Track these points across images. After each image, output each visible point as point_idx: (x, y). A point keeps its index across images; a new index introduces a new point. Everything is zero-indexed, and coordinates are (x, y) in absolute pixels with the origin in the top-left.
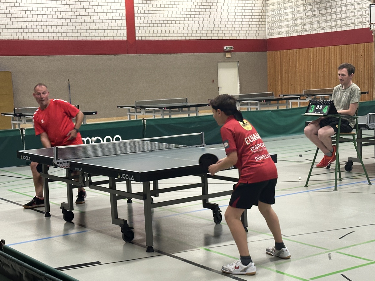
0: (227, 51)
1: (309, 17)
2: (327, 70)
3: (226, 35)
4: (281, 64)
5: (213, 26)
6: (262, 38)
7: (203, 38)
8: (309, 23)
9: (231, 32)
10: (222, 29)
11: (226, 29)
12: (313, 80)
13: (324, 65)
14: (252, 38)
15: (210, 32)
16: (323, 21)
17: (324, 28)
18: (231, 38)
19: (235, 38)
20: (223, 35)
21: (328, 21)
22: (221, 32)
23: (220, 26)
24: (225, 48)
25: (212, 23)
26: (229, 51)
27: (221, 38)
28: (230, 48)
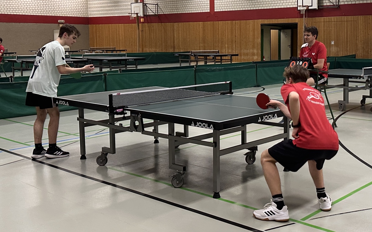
0: (60, 23)
1: (109, 7)
2: (118, 37)
3: (60, 13)
4: (96, 32)
5: (50, 7)
6: (85, 16)
7: (43, 15)
8: (109, 10)
9: (63, 12)
10: (57, 10)
11: (60, 10)
12: (112, 43)
13: (117, 34)
14: (78, 16)
15: (48, 11)
16: (116, 10)
17: (116, 13)
18: (64, 16)
19: (66, 16)
20: (57, 13)
21: (118, 10)
22: (56, 11)
23: (56, 8)
24: (59, 21)
25: (50, 6)
26: (62, 23)
27: (56, 15)
28: (63, 21)
